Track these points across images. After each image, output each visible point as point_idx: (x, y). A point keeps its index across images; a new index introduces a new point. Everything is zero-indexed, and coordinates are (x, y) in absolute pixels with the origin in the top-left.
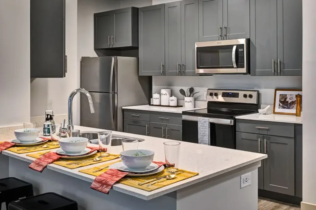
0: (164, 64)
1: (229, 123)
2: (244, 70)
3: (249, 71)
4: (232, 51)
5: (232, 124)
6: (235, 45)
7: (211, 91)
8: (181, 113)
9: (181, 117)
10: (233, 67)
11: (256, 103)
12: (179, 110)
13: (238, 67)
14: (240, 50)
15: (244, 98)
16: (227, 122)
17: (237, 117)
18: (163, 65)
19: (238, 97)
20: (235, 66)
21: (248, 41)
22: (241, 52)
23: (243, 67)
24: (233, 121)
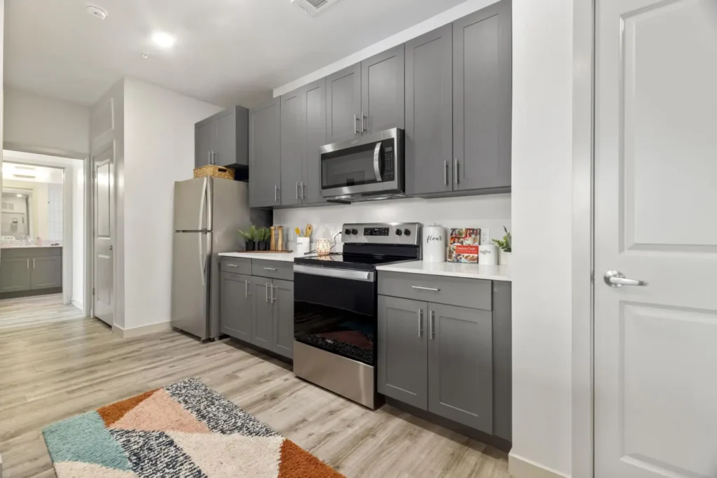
0: (279, 188)
1: (366, 277)
2: (394, 185)
3: (402, 187)
4: (372, 155)
5: (372, 280)
6: (378, 142)
7: (348, 228)
8: (293, 260)
9: (292, 268)
10: (374, 181)
11: (416, 244)
12: (290, 258)
13: (383, 180)
14: (388, 149)
15: (397, 236)
16: (363, 275)
17: (379, 268)
18: (277, 189)
19: (388, 235)
20: (379, 179)
21: (402, 134)
22: (389, 152)
23: (392, 179)
24: (372, 274)
